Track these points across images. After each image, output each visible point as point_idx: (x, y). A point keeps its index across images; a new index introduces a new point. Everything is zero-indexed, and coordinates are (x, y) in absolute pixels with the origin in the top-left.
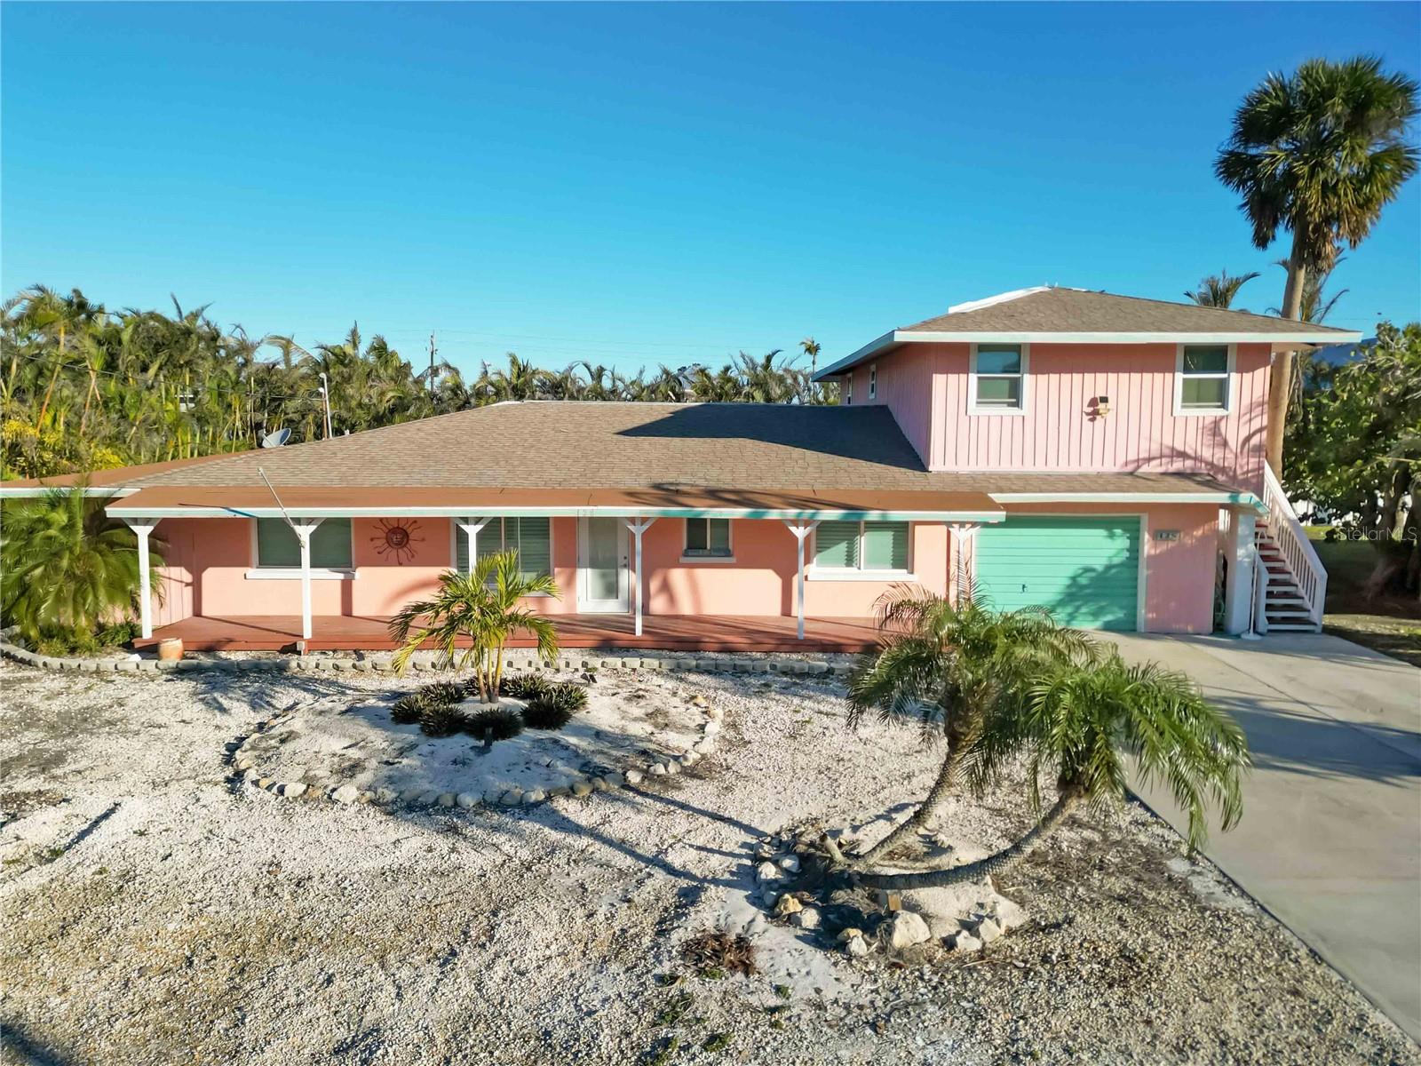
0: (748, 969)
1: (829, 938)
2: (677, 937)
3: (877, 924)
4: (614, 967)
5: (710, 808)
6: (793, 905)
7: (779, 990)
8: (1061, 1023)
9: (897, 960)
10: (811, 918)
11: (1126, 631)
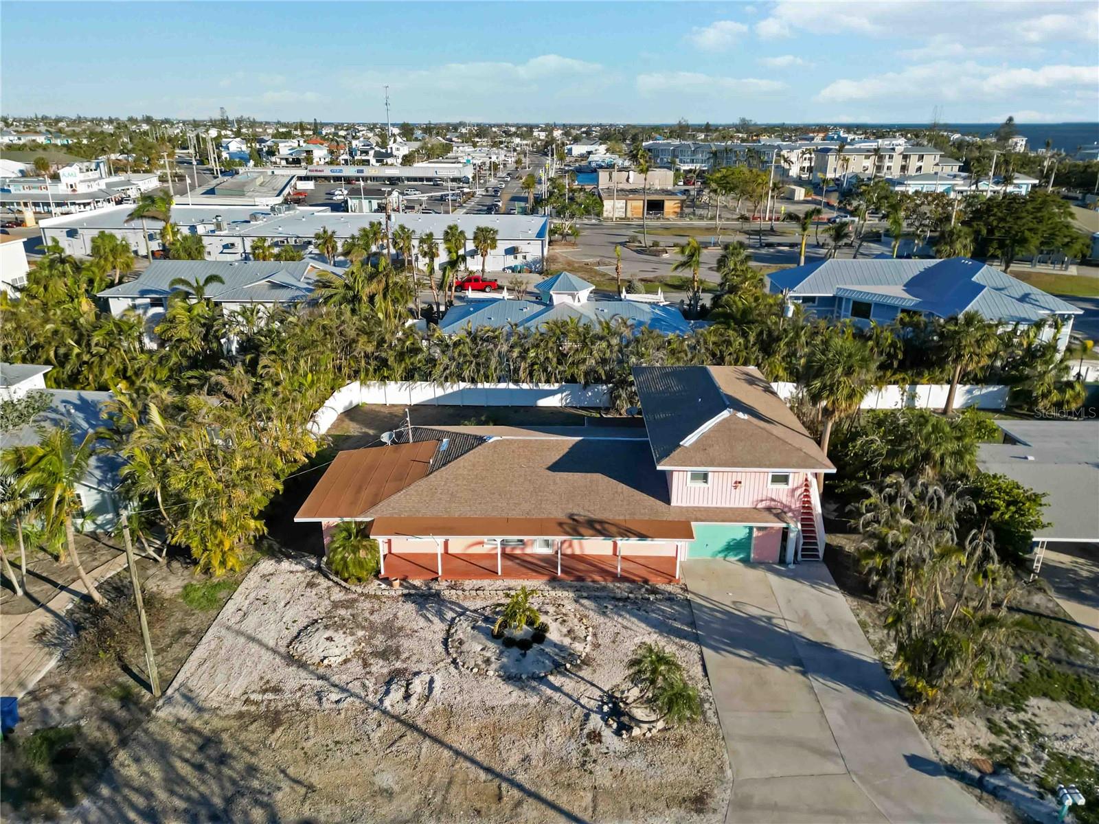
0: (601, 742)
1: (618, 733)
2: (586, 731)
3: (629, 729)
4: (572, 740)
5: (589, 679)
6: (611, 722)
7: (607, 748)
8: (662, 757)
9: (632, 739)
10: (615, 726)
11: (746, 561)
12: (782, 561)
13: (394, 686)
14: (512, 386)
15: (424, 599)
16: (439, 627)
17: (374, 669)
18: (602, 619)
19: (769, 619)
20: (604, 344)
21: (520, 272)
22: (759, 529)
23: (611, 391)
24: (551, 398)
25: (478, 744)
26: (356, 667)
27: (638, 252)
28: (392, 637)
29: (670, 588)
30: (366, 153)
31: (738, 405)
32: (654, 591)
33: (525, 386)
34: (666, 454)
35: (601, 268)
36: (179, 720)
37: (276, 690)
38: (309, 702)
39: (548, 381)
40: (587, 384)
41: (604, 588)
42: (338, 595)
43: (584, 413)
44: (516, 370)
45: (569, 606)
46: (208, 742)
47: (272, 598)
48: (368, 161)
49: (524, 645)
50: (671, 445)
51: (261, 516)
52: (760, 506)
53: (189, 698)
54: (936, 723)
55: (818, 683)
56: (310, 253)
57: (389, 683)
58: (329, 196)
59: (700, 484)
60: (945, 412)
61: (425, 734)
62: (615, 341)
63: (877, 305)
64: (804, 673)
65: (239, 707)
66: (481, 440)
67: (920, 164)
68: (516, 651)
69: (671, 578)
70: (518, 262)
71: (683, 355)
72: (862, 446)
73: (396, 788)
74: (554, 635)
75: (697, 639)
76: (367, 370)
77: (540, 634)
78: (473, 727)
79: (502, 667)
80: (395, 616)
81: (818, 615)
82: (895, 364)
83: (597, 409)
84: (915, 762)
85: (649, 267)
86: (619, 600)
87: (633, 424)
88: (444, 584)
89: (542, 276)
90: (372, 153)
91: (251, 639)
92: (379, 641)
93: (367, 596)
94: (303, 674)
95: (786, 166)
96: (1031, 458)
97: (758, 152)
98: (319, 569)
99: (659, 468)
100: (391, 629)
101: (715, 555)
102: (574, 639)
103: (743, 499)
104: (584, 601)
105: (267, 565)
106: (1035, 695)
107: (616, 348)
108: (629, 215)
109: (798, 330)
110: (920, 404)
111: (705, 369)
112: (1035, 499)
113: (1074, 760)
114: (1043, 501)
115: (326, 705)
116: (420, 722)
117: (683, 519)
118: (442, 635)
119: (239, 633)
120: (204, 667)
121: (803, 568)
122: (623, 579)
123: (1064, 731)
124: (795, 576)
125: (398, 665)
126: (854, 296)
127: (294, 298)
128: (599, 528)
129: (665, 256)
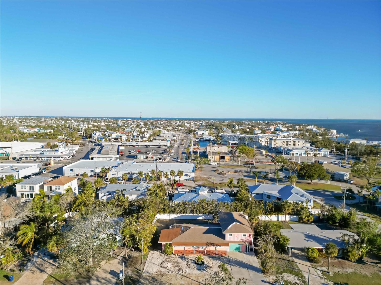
5: (212, 270)
11: (240, 252)
12: (246, 251)
13: (180, 271)
14: (192, 215)
15: (182, 258)
16: (186, 262)
17: (176, 268)
18: (214, 261)
19: (243, 261)
20: (212, 206)
21: (188, 180)
22: (242, 245)
23: (214, 216)
24: (200, 217)
25: (195, 278)
26: (173, 268)
27: (218, 174)
28: (178, 264)
29: (226, 256)
30: (138, 137)
31: (237, 221)
32: (223, 257)
33: (195, 215)
34: (224, 231)
35: (209, 179)
36: (147, 275)
37: (161, 271)
38: (167, 273)
39: (200, 214)
40: (208, 214)
41: (213, 256)
42: (166, 257)
43: (207, 221)
44: (193, 211)
45: (208, 259)
46: (153, 278)
47: (155, 257)
48: (138, 139)
49: (201, 265)
50: (225, 228)
51: (151, 242)
52: (241, 240)
53: (147, 272)
54: (267, 276)
55: (249, 271)
56: (135, 176)
57: (179, 270)
58: (130, 152)
59: (231, 236)
60: (285, 222)
61: (186, 277)
62: (214, 205)
63: (272, 196)
64: (248, 269)
65: (155, 273)
66: (190, 228)
67: (298, 143)
68: (199, 266)
69: (226, 254)
70: (188, 178)
71: (228, 208)
72: (260, 229)
73: (184, 284)
74: (206, 263)
75: (230, 264)
76: (161, 211)
77: (203, 263)
78: (194, 276)
79: (197, 268)
80: (177, 260)
81: (251, 261)
82: (273, 211)
83: (211, 220)
84: (263, 281)
85: (221, 179)
86: (216, 258)
87: (218, 224)
88: (185, 255)
89: (194, 182)
90: (139, 137)
91: (154, 264)
92: (176, 264)
93: (172, 257)
94: (165, 269)
95: (261, 142)
96: (291, 232)
97: (252, 139)
98: (162, 252)
99: (223, 233)
100: (177, 262)
101: (234, 250)
102: (209, 264)
103: (238, 239)
104: (210, 258)
105: (152, 252)
106: (285, 273)
107: (214, 207)
108: (216, 160)
109: (252, 203)
110: (280, 220)
111: (232, 213)
112: (288, 240)
113: (287, 281)
114: (289, 240)
115: (170, 273)
116: (185, 275)
117: (227, 243)
118: (186, 263)
119: (151, 263)
120: (148, 268)
121: (250, 253)
122: (217, 255)
123: (287, 277)
124: (248, 254)
125: (180, 268)
126: (267, 194)
127: (142, 193)
128: (213, 244)
129: (226, 175)
